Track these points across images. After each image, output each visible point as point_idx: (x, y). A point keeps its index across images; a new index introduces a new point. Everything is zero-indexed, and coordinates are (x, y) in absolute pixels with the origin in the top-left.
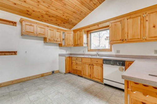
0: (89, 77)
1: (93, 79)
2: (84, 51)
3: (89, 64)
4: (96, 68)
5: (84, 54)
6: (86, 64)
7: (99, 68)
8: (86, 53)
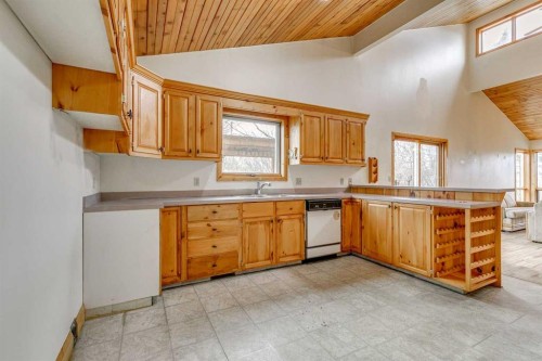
0: (269, 262)
1: (281, 260)
2: (197, 181)
3: (269, 219)
4: (289, 227)
5: (202, 191)
6: (255, 223)
7: (297, 224)
8: (206, 188)
